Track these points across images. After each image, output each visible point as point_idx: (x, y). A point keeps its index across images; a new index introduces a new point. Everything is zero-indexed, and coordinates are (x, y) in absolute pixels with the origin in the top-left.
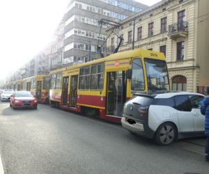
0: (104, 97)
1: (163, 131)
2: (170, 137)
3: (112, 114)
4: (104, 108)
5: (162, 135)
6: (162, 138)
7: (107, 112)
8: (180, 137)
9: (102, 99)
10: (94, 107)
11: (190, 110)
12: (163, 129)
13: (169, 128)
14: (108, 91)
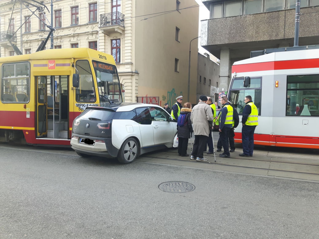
0: (31, 113)
1: (127, 148)
2: (134, 153)
3: (46, 136)
4: (33, 129)
5: (126, 152)
6: (126, 156)
7: (38, 134)
8: (142, 152)
9: (28, 116)
10: (13, 128)
11: (150, 123)
12: (127, 145)
13: (132, 143)
14: (38, 104)
